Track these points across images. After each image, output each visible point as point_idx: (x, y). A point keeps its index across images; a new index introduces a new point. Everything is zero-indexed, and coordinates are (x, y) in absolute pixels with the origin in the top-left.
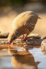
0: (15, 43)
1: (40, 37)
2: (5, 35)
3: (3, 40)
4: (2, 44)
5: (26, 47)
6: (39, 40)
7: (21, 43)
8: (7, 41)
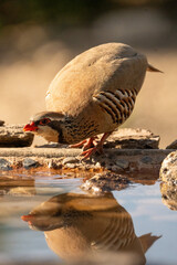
0: (58, 164)
1: (157, 143)
2: (21, 136)
3: (15, 155)
4: (9, 168)
5: (102, 178)
6: (153, 153)
7: (82, 165)
8: (28, 156)
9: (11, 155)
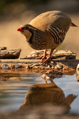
0: (31, 66)
1: (75, 57)
2: (14, 54)
3: (11, 62)
4: (9, 69)
5: (50, 73)
6: (73, 61)
7: (42, 67)
8: (17, 63)
9: (10, 63)
